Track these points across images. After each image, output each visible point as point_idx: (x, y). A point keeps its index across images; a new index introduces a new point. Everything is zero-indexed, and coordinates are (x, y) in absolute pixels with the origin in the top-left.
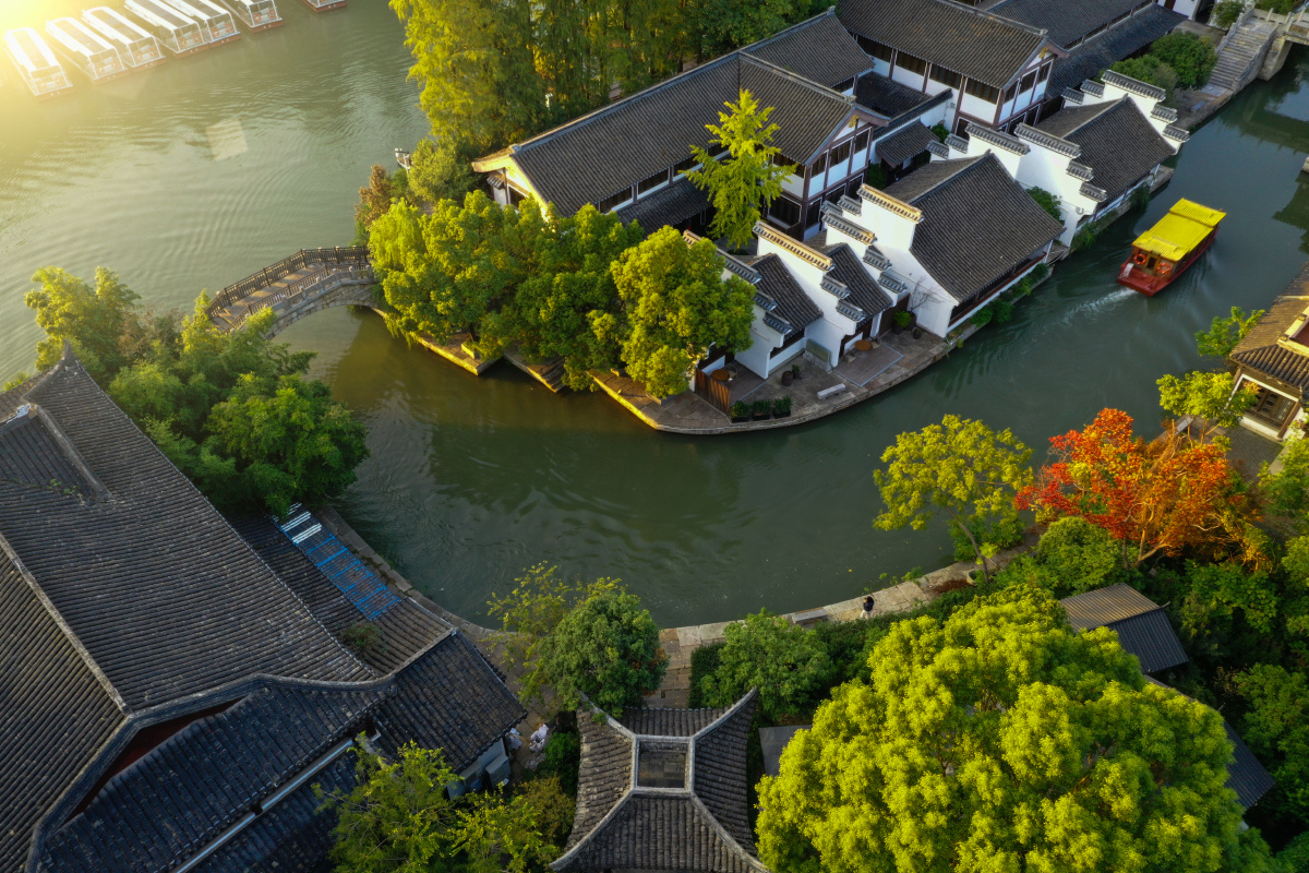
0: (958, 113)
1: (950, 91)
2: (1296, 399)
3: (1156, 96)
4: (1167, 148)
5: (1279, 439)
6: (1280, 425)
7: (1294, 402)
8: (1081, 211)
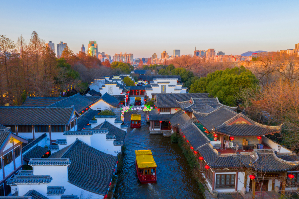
0: (51, 141)
1: (45, 134)
2: (235, 173)
3: (114, 118)
4: (124, 131)
5: (236, 191)
6: (234, 186)
7: (235, 174)
8: (117, 152)
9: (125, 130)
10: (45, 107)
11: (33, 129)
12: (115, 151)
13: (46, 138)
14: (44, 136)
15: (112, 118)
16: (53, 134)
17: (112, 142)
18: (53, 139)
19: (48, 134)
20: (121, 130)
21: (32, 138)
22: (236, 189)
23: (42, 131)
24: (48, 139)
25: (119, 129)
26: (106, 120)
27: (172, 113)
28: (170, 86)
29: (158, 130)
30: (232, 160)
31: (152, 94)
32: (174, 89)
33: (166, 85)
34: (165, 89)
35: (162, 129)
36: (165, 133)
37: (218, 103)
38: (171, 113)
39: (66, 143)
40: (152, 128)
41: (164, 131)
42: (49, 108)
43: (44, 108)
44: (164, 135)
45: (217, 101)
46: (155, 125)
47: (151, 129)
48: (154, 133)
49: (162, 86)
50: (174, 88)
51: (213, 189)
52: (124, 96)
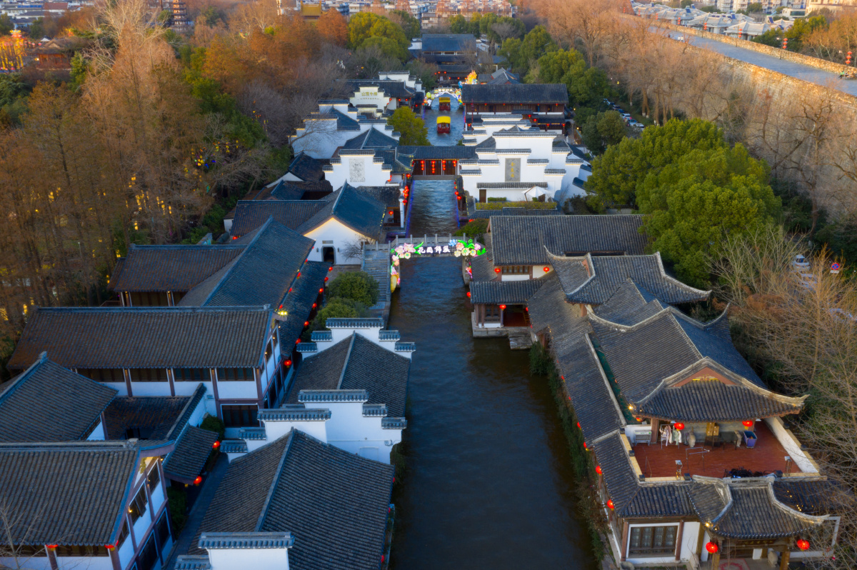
0: (218, 401)
1: (203, 384)
2: (678, 524)
3: (377, 326)
4: (406, 360)
5: (677, 562)
6: (673, 551)
7: (676, 527)
8: (390, 443)
9: (407, 355)
10: (193, 309)
11: (170, 373)
12: (386, 442)
13: (205, 395)
14: (201, 391)
15: (371, 326)
16: (221, 385)
17: (377, 421)
18: (221, 397)
19: (209, 385)
20: (397, 355)
21: (169, 394)
22: (678, 557)
23: (193, 379)
24: (210, 397)
25: (392, 354)
26: (357, 331)
27: (534, 277)
28: (531, 161)
29: (494, 326)
30: (670, 495)
31: (480, 185)
32: (543, 171)
33: (519, 160)
34: (518, 171)
35: (506, 323)
36: (516, 337)
37: (660, 275)
38: (531, 277)
39: (265, 436)
40: (480, 320)
41: (512, 330)
42: (204, 311)
43: (190, 311)
44: (513, 344)
45: (658, 267)
46: (488, 315)
47: (477, 325)
48: (484, 335)
49: (507, 161)
50: (542, 167)
51: (624, 558)
52: (396, 190)
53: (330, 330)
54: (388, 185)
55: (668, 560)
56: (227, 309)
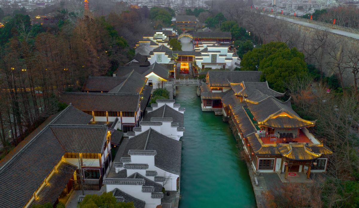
1: (117, 118)
2: (274, 159)
3: (173, 102)
4: (182, 114)
5: (274, 172)
6: (273, 168)
7: (274, 160)
8: (179, 136)
9: (183, 112)
10: (114, 94)
11: (107, 114)
12: (178, 136)
13: (118, 121)
14: (117, 120)
15: (171, 102)
16: (123, 118)
17: (175, 129)
18: (123, 122)
19: (119, 118)
20: (179, 112)
21: (106, 121)
22: (274, 170)
23: (114, 116)
25: (178, 112)
26: (166, 104)
28: (220, 55)
29: (209, 108)
30: (272, 149)
31: (202, 63)
32: (225, 59)
33: (216, 55)
34: (216, 59)
35: (213, 107)
36: (217, 111)
37: (267, 88)
38: (222, 91)
39: (141, 130)
40: (204, 105)
41: (216, 109)
42: (118, 94)
44: (216, 113)
45: (267, 86)
46: (207, 104)
47: (204, 107)
48: (206, 110)
49: (212, 55)
51: (257, 170)
52: (173, 65)
53: (157, 103)
54: (170, 63)
55: (271, 171)
56: (125, 94)
